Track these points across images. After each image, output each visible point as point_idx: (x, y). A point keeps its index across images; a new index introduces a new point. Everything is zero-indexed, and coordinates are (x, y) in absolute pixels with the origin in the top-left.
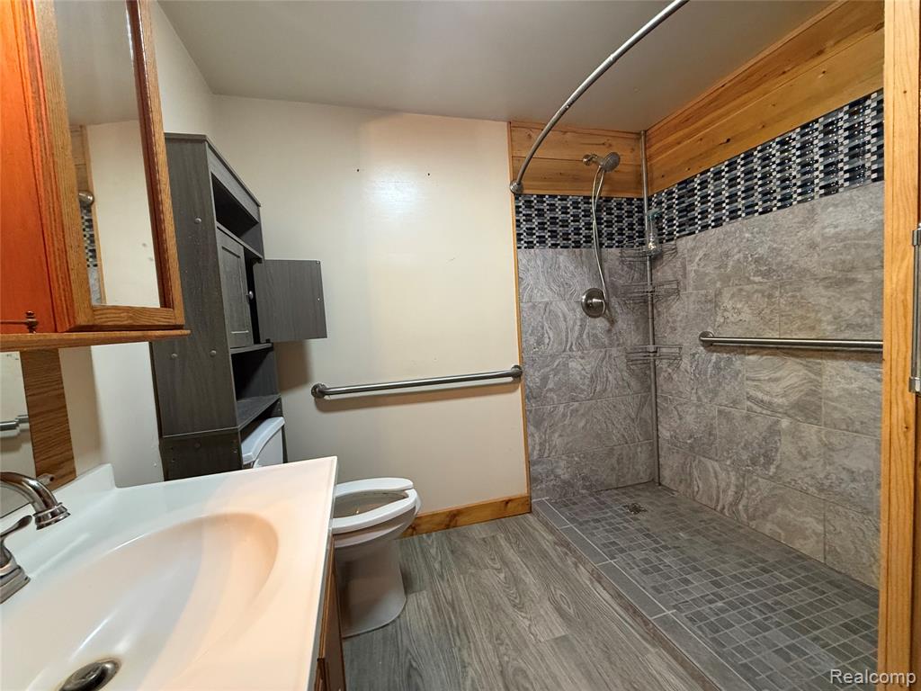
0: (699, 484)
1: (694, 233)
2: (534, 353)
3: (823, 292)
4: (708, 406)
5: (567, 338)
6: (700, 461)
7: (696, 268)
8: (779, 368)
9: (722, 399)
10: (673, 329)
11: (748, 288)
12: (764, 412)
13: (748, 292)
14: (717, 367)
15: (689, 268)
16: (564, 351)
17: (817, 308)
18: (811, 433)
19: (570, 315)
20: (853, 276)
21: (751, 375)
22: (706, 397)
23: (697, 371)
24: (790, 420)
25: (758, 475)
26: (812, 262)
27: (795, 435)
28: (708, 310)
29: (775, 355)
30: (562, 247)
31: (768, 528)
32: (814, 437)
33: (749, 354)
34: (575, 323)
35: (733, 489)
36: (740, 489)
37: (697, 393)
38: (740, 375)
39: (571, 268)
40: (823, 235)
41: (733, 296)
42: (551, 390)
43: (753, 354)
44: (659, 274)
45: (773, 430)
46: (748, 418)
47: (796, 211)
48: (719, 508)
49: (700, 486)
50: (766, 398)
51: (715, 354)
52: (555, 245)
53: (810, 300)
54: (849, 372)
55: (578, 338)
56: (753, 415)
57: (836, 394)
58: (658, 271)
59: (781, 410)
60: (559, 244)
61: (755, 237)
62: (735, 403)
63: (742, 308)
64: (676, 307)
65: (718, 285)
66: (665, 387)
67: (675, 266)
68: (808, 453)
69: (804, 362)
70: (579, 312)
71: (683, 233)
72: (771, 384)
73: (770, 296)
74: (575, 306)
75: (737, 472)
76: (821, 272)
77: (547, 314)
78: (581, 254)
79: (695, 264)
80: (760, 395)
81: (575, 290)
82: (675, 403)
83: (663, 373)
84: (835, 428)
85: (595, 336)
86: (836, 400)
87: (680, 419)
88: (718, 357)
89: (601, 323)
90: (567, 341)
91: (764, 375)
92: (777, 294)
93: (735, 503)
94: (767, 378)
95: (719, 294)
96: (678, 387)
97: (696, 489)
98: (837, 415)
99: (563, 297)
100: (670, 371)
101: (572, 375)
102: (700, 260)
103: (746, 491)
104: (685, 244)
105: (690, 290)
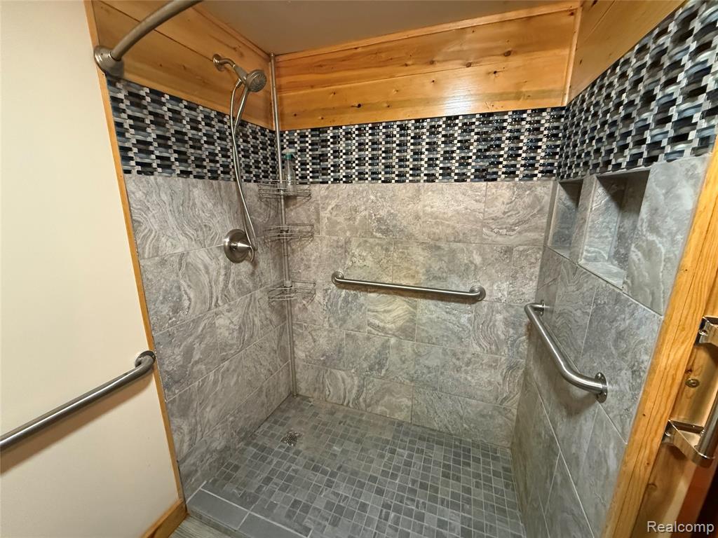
0: (330, 389)
1: (327, 183)
2: (171, 325)
3: (422, 253)
4: (338, 331)
5: (212, 294)
6: (331, 373)
7: (329, 215)
8: (390, 304)
9: (349, 325)
10: (308, 267)
11: (371, 240)
12: (380, 334)
13: (371, 244)
14: (346, 301)
15: (322, 214)
16: (210, 309)
17: (417, 263)
18: (408, 346)
19: (213, 266)
20: (439, 245)
21: (372, 308)
22: (337, 324)
23: (329, 303)
24: (396, 338)
25: (373, 377)
26: (416, 230)
27: (399, 347)
28: (339, 254)
29: (389, 294)
30: (195, 177)
31: (379, 409)
32: (410, 349)
33: (370, 292)
34: (218, 273)
35: (356, 388)
36: (361, 387)
37: (329, 321)
38: (364, 308)
39: (210, 205)
40: (424, 211)
41: (359, 245)
42: (197, 363)
43: (374, 292)
44: (293, 214)
45: (385, 346)
46: (368, 339)
47: (408, 188)
48: (345, 404)
49: (331, 390)
50: (381, 324)
51: (344, 290)
52: (185, 174)
53: (413, 257)
54: (432, 308)
55: (223, 290)
56: (371, 336)
57: (424, 321)
58: (292, 210)
59: (390, 332)
60: (191, 173)
61: (378, 200)
62: (359, 328)
63: (367, 256)
64: (309, 246)
65: (348, 234)
66: (300, 316)
67: (309, 210)
68: (406, 359)
69: (407, 300)
70: (223, 259)
71: (317, 180)
72: (385, 314)
73: (387, 250)
74: (217, 252)
75: (359, 377)
76: (421, 238)
77: (183, 269)
78: (220, 188)
79: (327, 211)
80: (377, 322)
81: (216, 234)
82: (310, 329)
83: (298, 305)
84: (422, 342)
85: (240, 282)
86: (424, 324)
87: (315, 342)
88: (346, 293)
89: (245, 267)
90: (211, 297)
91: (381, 308)
92: (392, 249)
93: (358, 397)
94: (382, 310)
95: (348, 242)
96: (312, 316)
97: (328, 393)
98: (424, 334)
99: (202, 244)
100: (305, 302)
101: (221, 334)
102: (332, 209)
103: (365, 389)
104: (318, 190)
105: (323, 234)
